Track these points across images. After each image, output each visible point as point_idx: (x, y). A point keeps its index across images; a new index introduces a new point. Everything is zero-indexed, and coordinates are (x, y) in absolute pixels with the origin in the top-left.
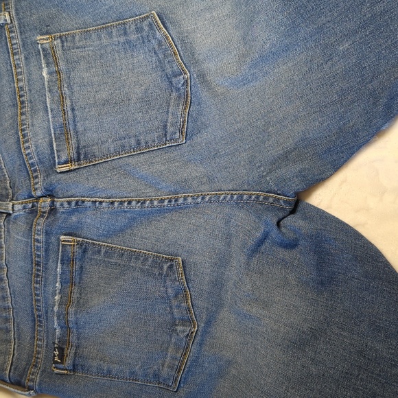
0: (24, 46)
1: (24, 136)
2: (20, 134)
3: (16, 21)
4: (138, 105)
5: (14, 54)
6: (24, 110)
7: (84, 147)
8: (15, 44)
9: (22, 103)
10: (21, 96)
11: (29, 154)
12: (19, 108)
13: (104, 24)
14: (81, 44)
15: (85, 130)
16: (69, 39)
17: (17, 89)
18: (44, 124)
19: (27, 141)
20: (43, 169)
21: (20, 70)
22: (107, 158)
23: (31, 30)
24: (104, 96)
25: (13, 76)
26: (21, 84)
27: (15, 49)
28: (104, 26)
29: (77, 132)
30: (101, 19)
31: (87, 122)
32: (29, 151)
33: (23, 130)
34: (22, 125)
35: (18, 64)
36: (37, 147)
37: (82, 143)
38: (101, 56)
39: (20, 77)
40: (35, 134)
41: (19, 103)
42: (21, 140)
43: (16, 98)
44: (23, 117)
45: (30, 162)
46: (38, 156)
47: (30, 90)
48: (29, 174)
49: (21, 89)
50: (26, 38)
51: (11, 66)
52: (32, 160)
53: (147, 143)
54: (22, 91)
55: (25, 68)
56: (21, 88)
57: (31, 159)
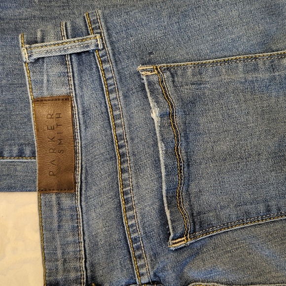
0: (121, 79)
1: (127, 201)
2: (121, 198)
3: (108, 45)
4: (271, 162)
5: (110, 92)
6: (125, 165)
7: (199, 213)
8: (110, 78)
9: (122, 155)
10: (120, 147)
11: (132, 226)
12: (118, 162)
13: (225, 57)
14: (195, 79)
15: (200, 191)
16: (179, 72)
17: (115, 138)
18: (152, 184)
19: (131, 208)
20: (149, 245)
21: (117, 112)
22: (228, 228)
23: (128, 58)
24: (225, 147)
25: (109, 120)
26: (120, 131)
27: (111, 85)
28: (226, 59)
29: (190, 194)
30: (223, 50)
31: (203, 181)
32: (133, 222)
33: (125, 193)
34: (124, 186)
35: (115, 105)
36: (143, 216)
37: (196, 209)
38: (221, 96)
39: (118, 121)
40: (142, 199)
41: (118, 156)
42: (123, 207)
43: (114, 149)
44: (125, 175)
45: (133, 236)
46: (144, 229)
47: (132, 139)
48: (129, 251)
49: (120, 137)
50: (123, 69)
51: (106, 107)
52: (136, 234)
53: (279, 209)
54: (121, 140)
55: (124, 109)
56: (120, 135)
57: (134, 232)
